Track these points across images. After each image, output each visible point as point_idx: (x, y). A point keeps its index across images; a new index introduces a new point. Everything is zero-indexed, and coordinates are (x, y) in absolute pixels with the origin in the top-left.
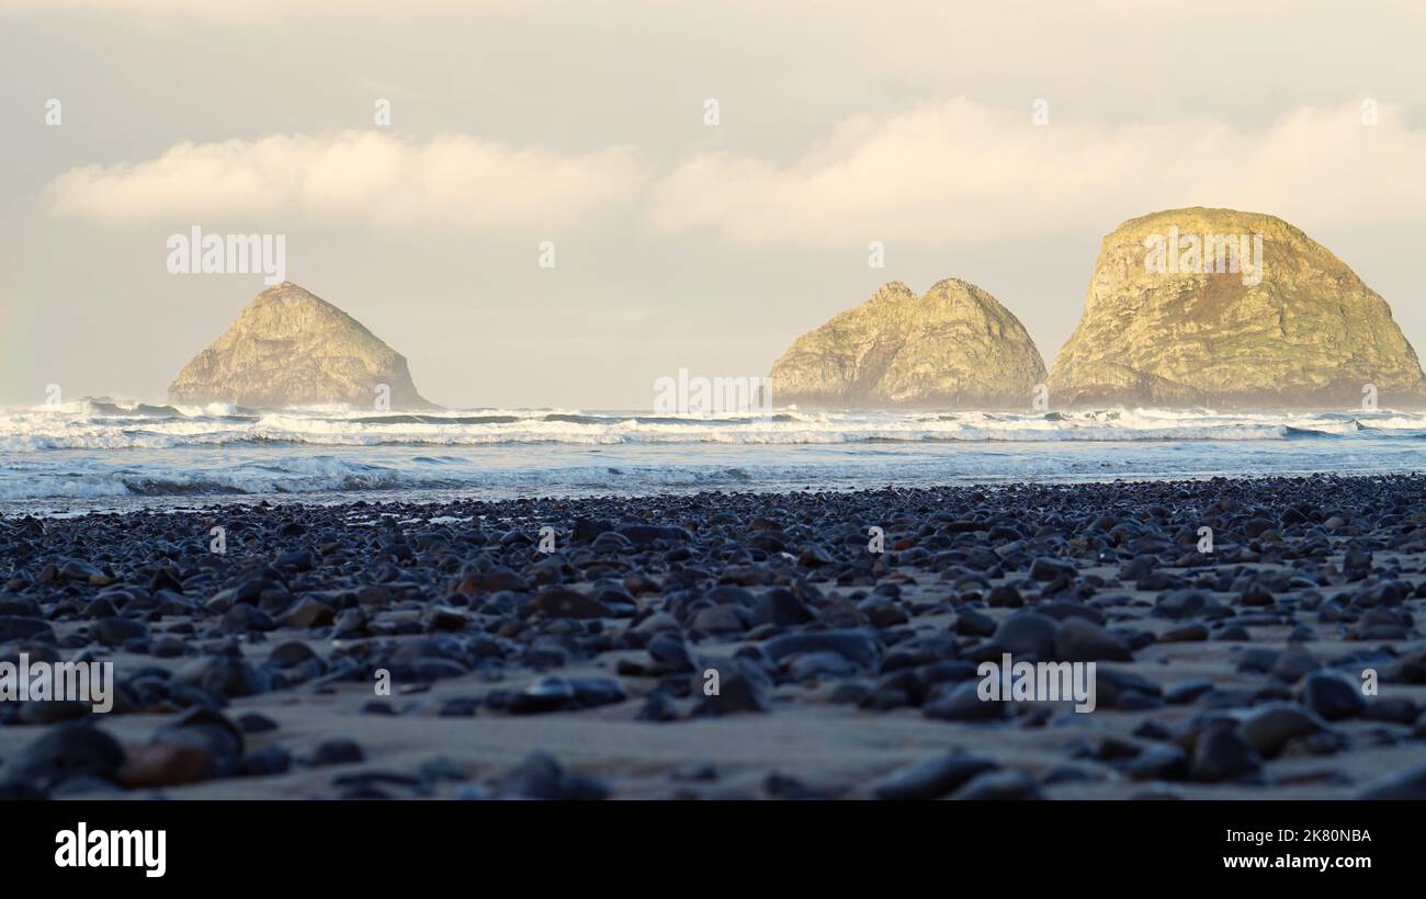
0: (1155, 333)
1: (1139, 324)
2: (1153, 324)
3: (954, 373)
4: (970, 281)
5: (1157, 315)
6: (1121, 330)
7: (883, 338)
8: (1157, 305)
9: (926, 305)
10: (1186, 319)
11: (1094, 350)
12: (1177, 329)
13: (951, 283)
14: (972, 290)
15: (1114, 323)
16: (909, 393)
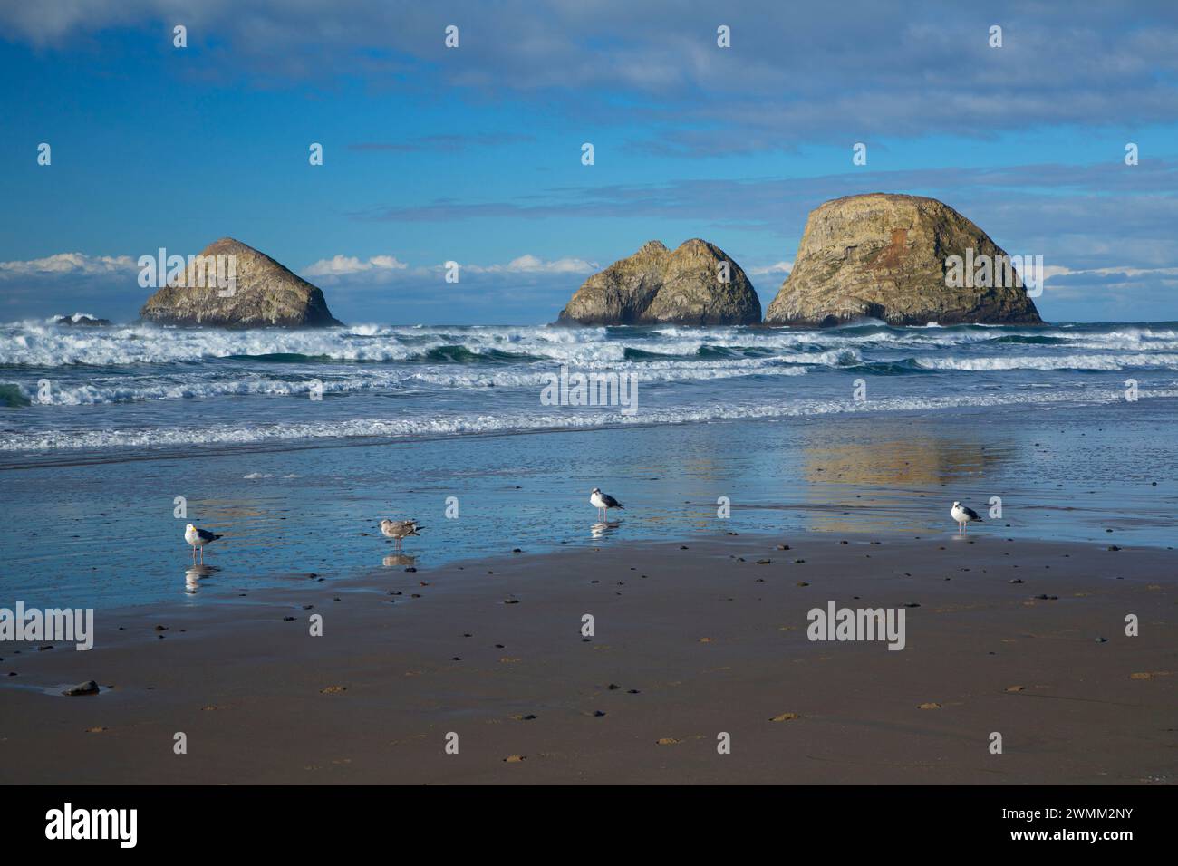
0: (858, 276)
1: (846, 270)
2: (856, 269)
3: (700, 302)
4: (707, 241)
5: (859, 264)
6: (830, 274)
7: (647, 278)
8: (858, 257)
9: (679, 255)
10: (879, 267)
11: (812, 287)
12: (873, 273)
13: (696, 242)
14: (709, 246)
15: (825, 269)
16: (670, 315)
